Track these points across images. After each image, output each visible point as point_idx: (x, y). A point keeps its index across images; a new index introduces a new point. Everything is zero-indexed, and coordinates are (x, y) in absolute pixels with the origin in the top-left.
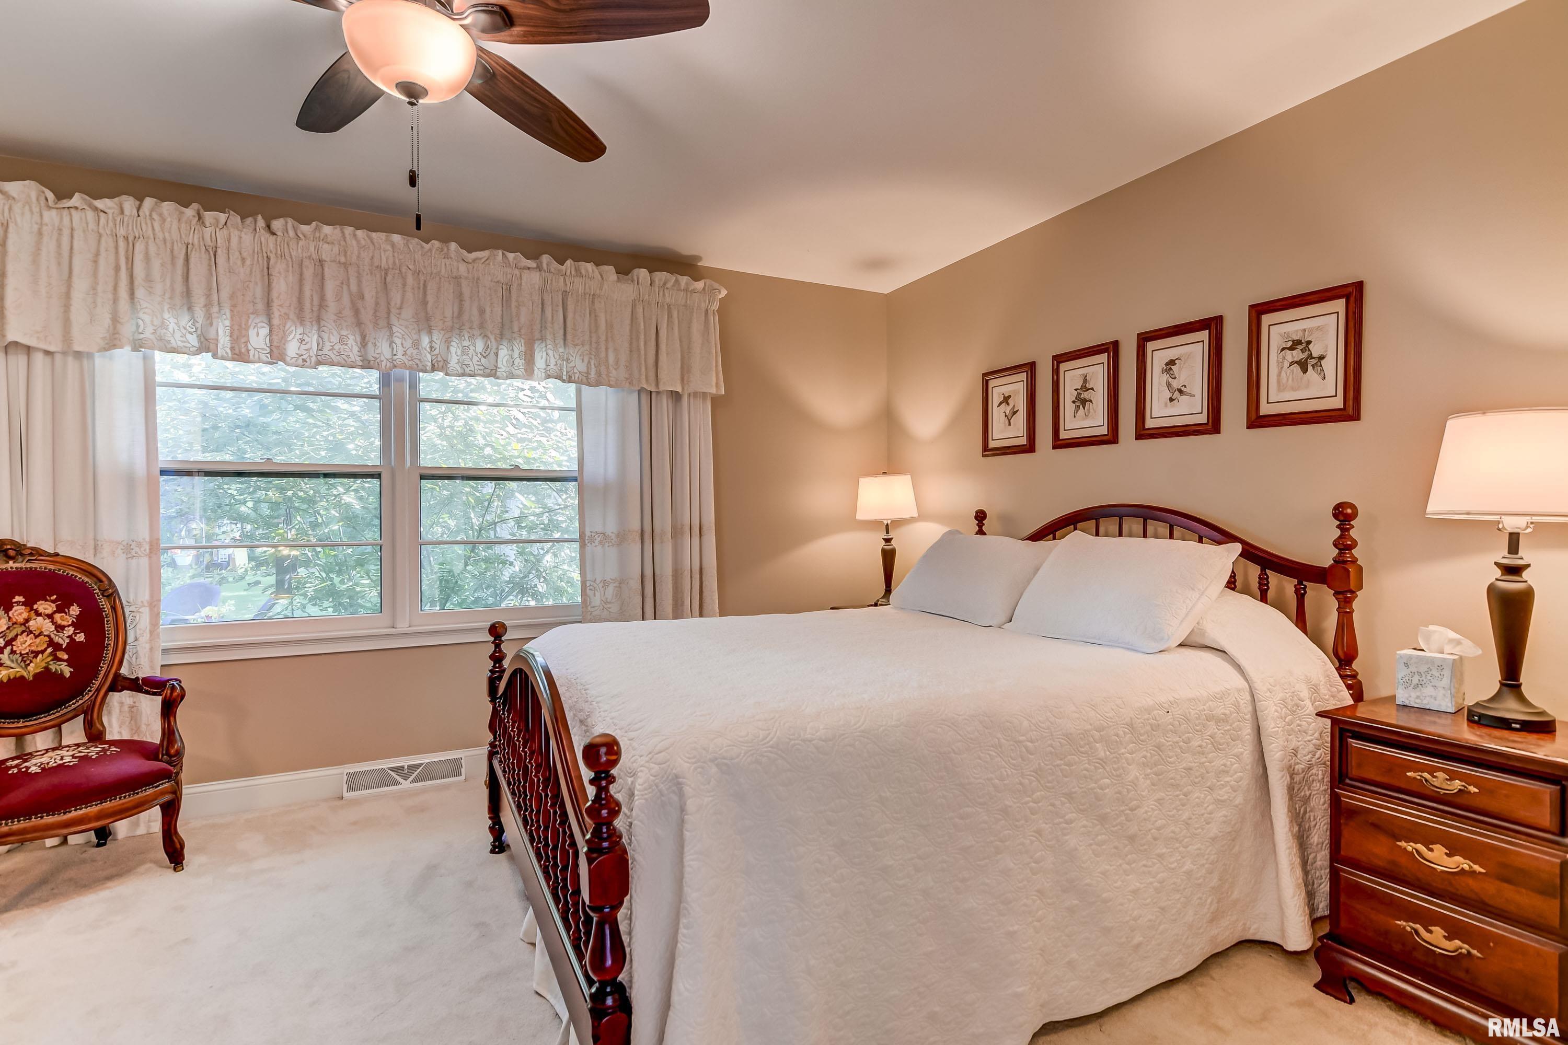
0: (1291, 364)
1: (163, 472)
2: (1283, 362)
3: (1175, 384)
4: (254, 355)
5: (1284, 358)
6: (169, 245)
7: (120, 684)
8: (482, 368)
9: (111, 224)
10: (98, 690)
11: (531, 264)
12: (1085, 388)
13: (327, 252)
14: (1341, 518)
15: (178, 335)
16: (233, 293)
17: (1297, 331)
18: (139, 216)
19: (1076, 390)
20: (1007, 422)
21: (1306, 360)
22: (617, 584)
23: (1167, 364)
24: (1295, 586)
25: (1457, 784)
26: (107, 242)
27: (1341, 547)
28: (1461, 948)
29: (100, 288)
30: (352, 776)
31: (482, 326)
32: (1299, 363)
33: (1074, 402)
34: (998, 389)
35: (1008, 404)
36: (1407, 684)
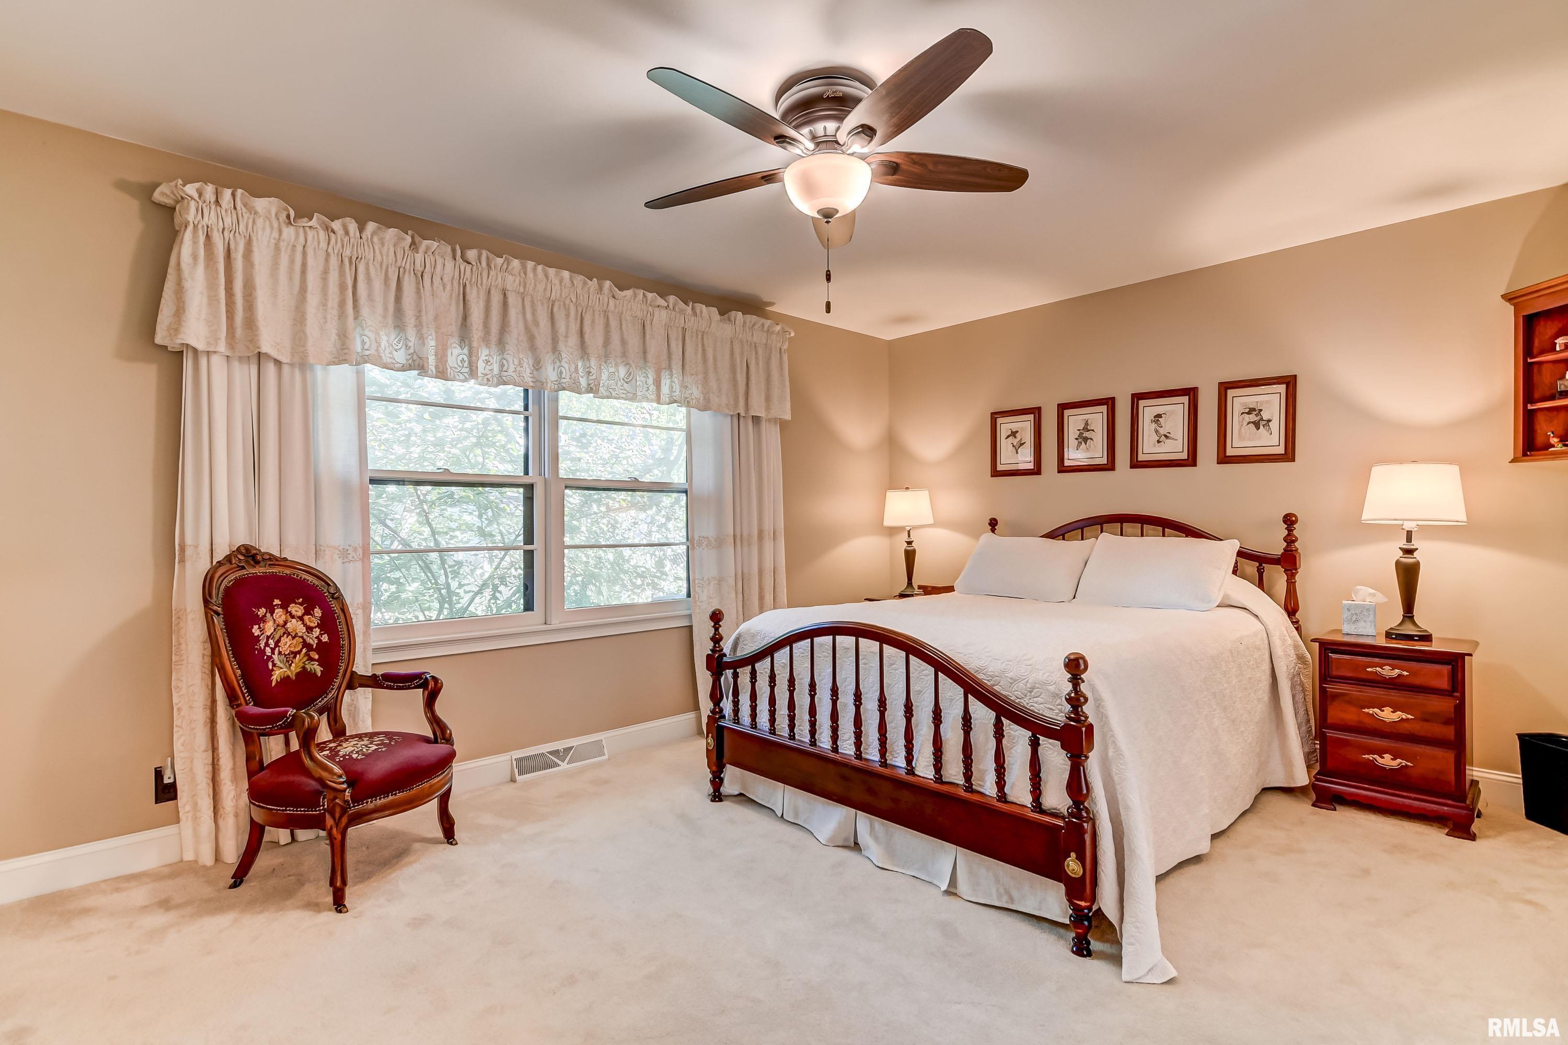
0: (1249, 423)
1: (373, 481)
2: (1242, 422)
3: (1162, 431)
4: (450, 374)
5: (1243, 419)
6: (384, 267)
7: (355, 682)
8: (625, 392)
9: (339, 244)
10: (339, 688)
11: (661, 302)
12: (1086, 429)
13: (511, 283)
14: (1289, 523)
15: (387, 351)
16: (437, 315)
17: (1252, 402)
18: (361, 238)
19: (1079, 430)
20: (1015, 451)
21: (1259, 421)
22: (716, 582)
23: (1155, 417)
24: (1258, 567)
25: (1397, 671)
26: (334, 262)
27: (1289, 541)
28: (1402, 763)
29: (330, 304)
30: (519, 760)
31: (624, 354)
32: (1254, 423)
33: (1076, 439)
34: (1006, 426)
35: (1015, 437)
36: (1350, 621)
